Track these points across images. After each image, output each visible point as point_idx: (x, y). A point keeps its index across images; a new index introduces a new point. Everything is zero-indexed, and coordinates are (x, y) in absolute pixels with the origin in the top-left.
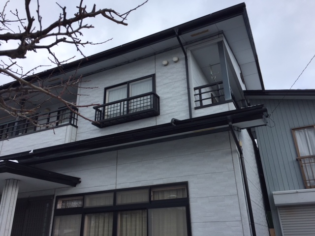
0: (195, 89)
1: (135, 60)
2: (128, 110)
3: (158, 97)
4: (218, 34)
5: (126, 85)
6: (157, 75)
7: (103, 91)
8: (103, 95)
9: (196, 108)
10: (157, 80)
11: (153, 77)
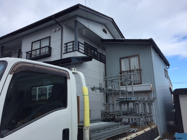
0: (65, 44)
1: (43, 28)
2: (40, 53)
3: (51, 48)
4: (75, 17)
5: (39, 41)
6: (51, 37)
7: (31, 44)
8: (31, 46)
9: (64, 53)
10: (51, 39)
11: (50, 37)
